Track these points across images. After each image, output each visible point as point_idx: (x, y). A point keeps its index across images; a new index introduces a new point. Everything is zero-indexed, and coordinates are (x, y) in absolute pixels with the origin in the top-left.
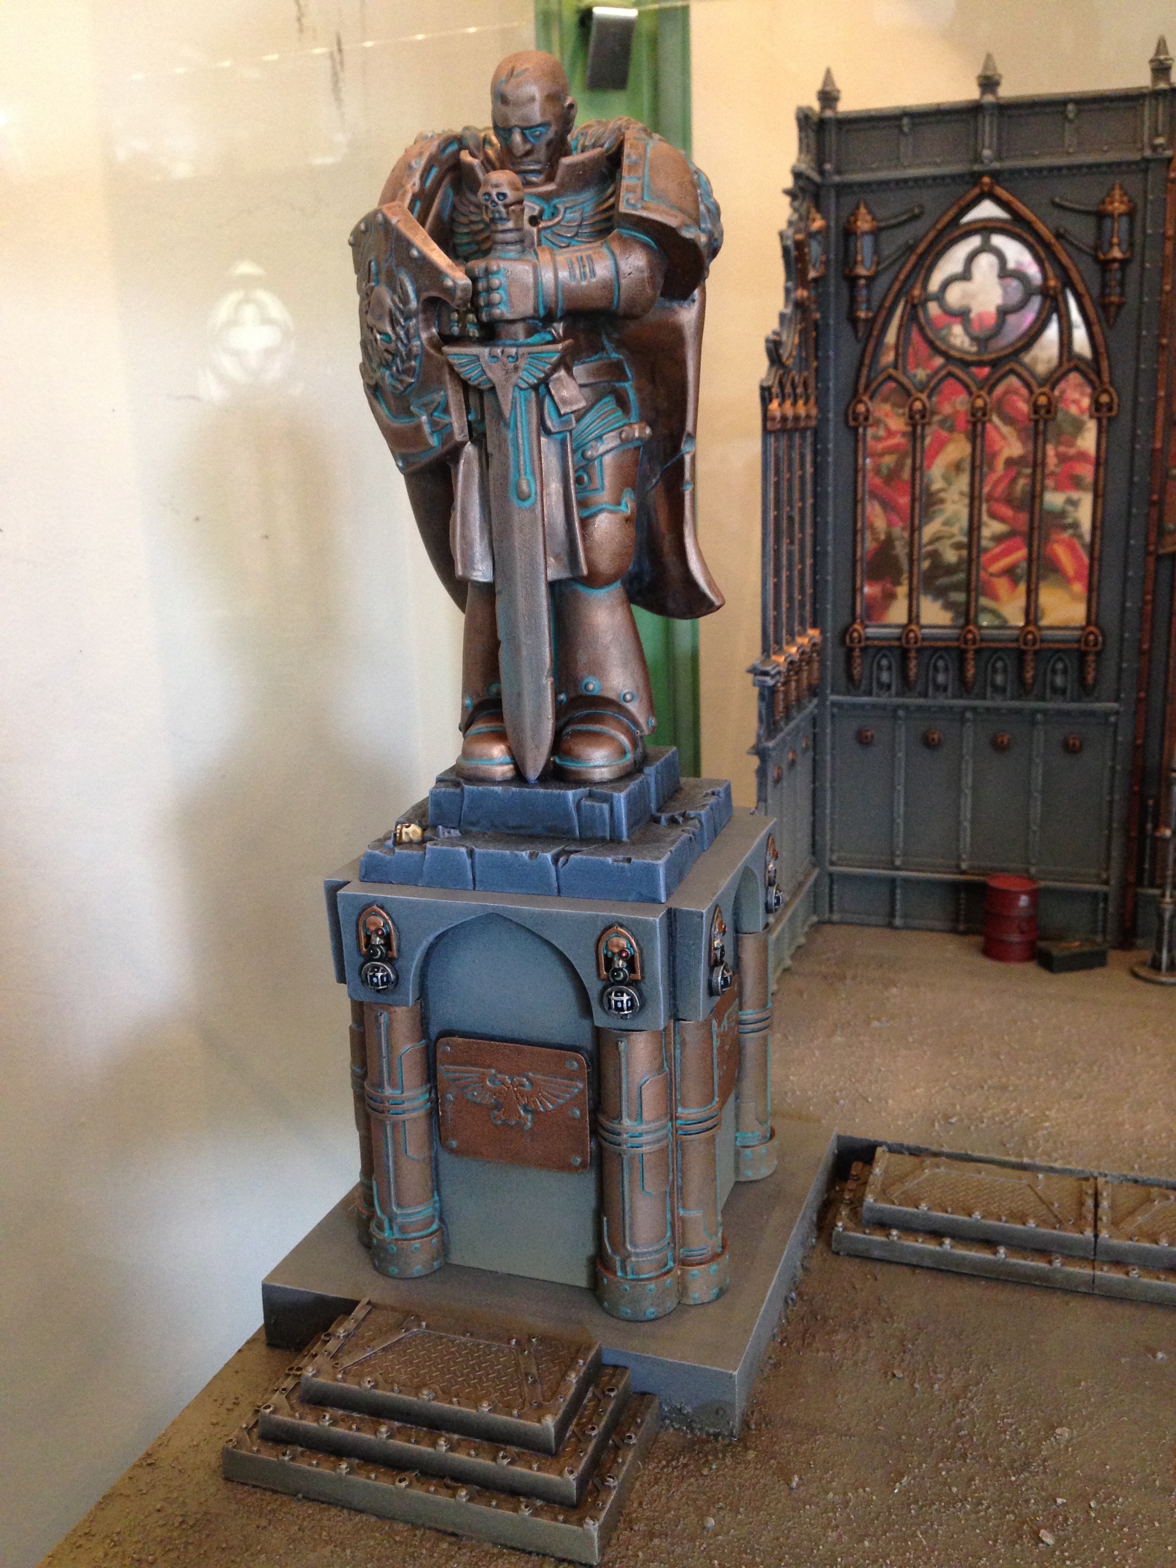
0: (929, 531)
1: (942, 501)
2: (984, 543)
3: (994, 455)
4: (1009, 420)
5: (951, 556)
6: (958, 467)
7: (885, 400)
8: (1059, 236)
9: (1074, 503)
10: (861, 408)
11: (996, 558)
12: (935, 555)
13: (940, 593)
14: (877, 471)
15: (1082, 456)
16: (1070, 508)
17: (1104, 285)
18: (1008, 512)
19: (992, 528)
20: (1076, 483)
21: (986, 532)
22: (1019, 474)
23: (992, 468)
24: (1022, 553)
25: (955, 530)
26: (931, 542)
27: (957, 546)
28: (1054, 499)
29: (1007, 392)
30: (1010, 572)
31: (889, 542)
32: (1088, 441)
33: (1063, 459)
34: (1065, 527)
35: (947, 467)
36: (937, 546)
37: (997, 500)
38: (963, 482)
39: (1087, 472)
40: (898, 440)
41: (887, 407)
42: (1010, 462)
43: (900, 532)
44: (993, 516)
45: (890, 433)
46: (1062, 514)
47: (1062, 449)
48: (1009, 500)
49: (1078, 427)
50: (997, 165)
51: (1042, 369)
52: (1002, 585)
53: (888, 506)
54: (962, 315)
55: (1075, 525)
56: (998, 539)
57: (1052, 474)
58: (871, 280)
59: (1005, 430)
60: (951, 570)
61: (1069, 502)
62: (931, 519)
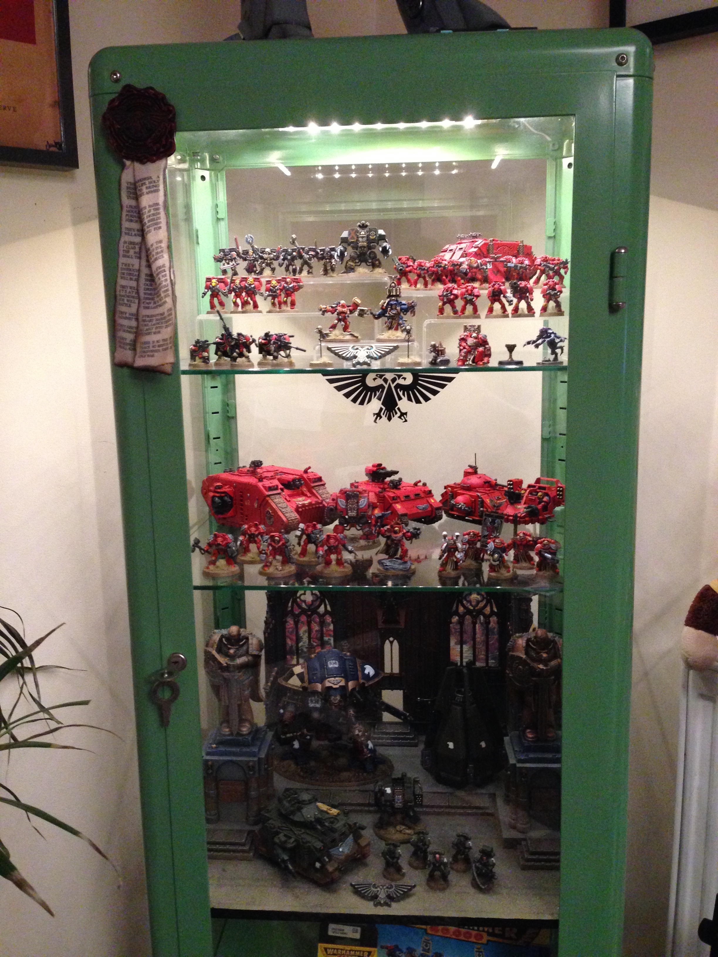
0: (301, 644)
1: (303, 638)
3: (313, 629)
4: (316, 623)
6: (305, 631)
7: (290, 617)
9: (330, 640)
10: (284, 619)
12: (302, 650)
14: (289, 632)
15: (330, 630)
17: (332, 599)
18: (317, 641)
19: (313, 644)
20: (330, 636)
22: (318, 633)
23: (312, 632)
25: (306, 644)
28: (326, 639)
29: (315, 617)
31: (292, 646)
32: (331, 627)
33: (327, 631)
35: (303, 631)
37: (314, 638)
38: (307, 635)
39: (332, 633)
40: (293, 626)
41: (290, 619)
42: (316, 631)
43: (294, 644)
44: (314, 641)
45: (291, 624)
46: (327, 642)
47: (326, 629)
48: (316, 638)
49: (329, 625)
51: (321, 613)
53: (291, 639)
54: (305, 601)
55: (330, 644)
57: (325, 633)
61: (329, 639)
62: (301, 642)
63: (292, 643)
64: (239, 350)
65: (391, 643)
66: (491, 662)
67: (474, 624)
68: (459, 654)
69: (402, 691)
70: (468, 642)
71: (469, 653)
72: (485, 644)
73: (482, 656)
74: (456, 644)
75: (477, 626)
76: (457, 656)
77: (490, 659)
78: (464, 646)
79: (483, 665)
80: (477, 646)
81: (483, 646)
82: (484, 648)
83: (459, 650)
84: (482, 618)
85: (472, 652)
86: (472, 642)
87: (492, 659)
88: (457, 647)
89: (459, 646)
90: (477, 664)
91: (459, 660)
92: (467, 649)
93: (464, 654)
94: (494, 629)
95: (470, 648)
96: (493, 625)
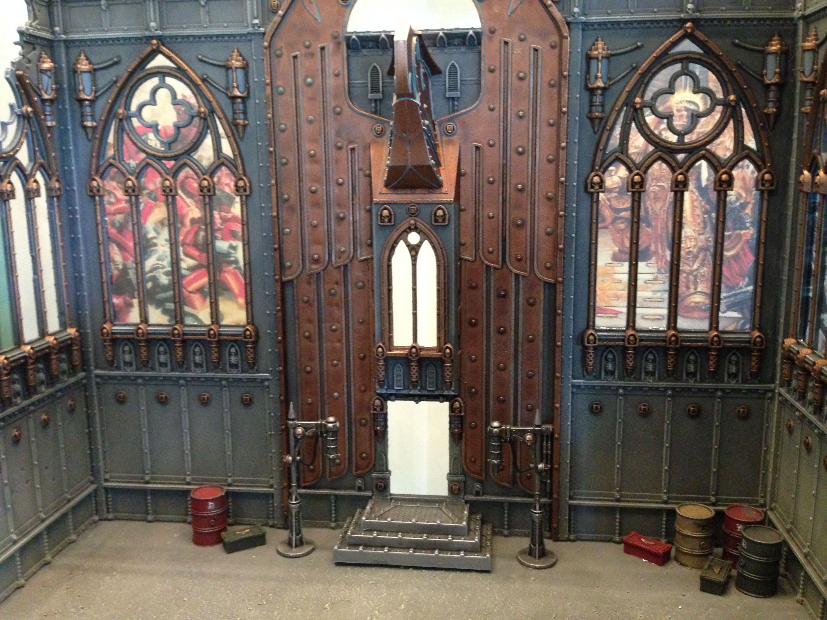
0: (149, 263)
1: (155, 245)
2: (184, 272)
3: (184, 217)
4: (189, 195)
5: (164, 280)
6: (162, 223)
7: (113, 179)
8: (204, 80)
9: (234, 248)
10: (95, 184)
11: (192, 282)
12: (154, 279)
13: (159, 304)
14: (113, 225)
15: (234, 218)
16: (232, 251)
17: (234, 113)
18: (196, 253)
19: (187, 262)
20: (233, 235)
21: (183, 265)
22: (200, 229)
23: (183, 224)
24: (205, 279)
25: (165, 263)
26: (151, 271)
28: (222, 245)
29: (187, 177)
30: (200, 290)
32: (236, 209)
33: (225, 220)
34: (231, 263)
35: (156, 223)
36: (155, 273)
37: (188, 245)
38: (165, 234)
39: (238, 228)
40: (123, 205)
41: (114, 184)
42: (193, 221)
44: (187, 255)
46: (228, 255)
47: (223, 214)
48: (195, 245)
49: (231, 202)
50: (160, 33)
51: (205, 163)
52: (197, 299)
54: (154, 127)
55: (235, 262)
56: (192, 269)
57: (220, 229)
58: (92, 102)
59: (188, 201)
60: (165, 289)
61: (230, 247)
62: (150, 256)
63: (125, 259)
65: (414, 250)
66: (729, 317)
67: (678, 189)
68: (625, 293)
69: (446, 404)
71: (657, 287)
76: (618, 297)
77: (723, 307)
78: (642, 266)
79: (704, 325)
83: (625, 278)
85: (666, 286)
87: (729, 308)
88: (618, 269)
89: (626, 264)
90: (682, 323)
91: (625, 310)
92: (650, 277)
93: (639, 294)
94: (743, 206)
95: (659, 272)
96: (739, 196)
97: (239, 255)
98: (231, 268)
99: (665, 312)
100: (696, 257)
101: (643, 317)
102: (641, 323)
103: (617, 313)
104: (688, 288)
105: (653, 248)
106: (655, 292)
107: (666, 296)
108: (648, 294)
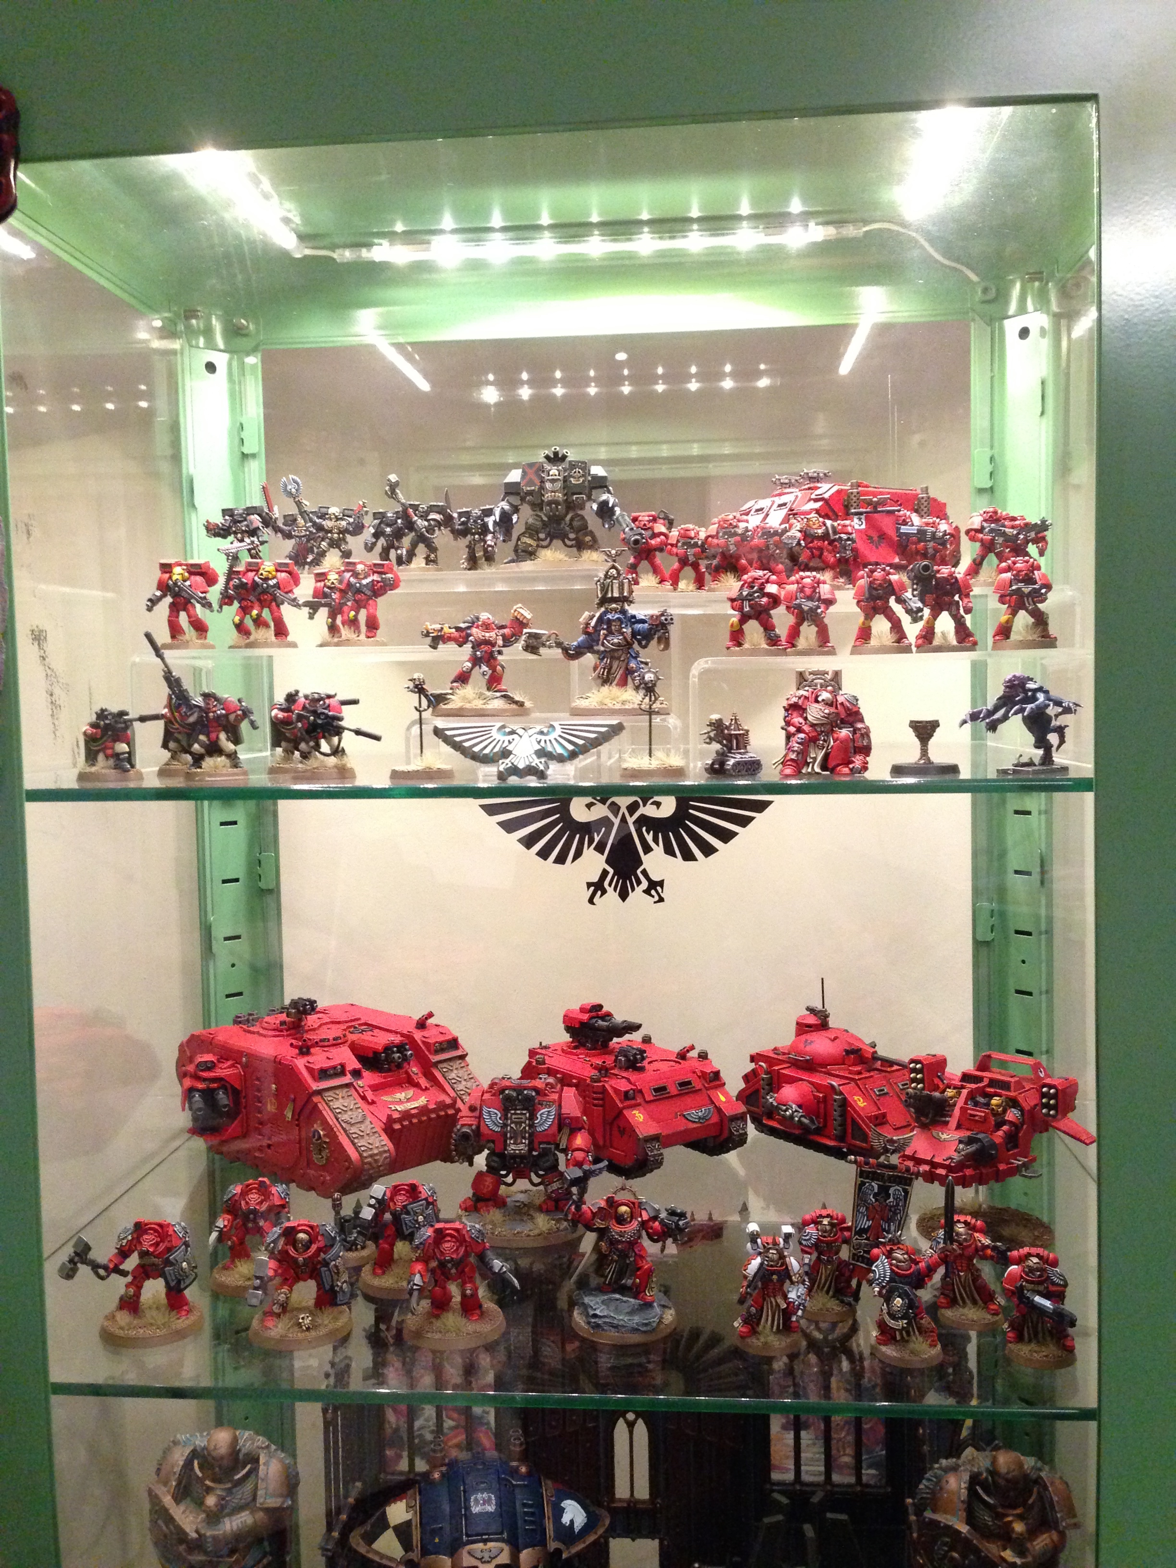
0: (417, 1424)
1: (423, 1411)
2: (445, 1431)
5: (429, 1437)
9: (487, 1413)
11: (452, 1438)
12: (421, 1436)
13: (424, 1455)
16: (486, 1416)
18: (455, 1415)
19: (448, 1423)
21: (446, 1425)
24: (464, 1436)
25: (431, 1423)
26: (419, 1430)
27: (432, 1432)
28: (476, 1411)
30: (458, 1446)
31: (396, 1430)
34: (482, 1424)
36: (422, 1432)
37: (451, 1411)
43: (404, 1426)
44: (449, 1417)
46: (482, 1417)
48: (456, 1409)
53: (395, 1410)
55: (488, 1423)
61: (484, 1412)
62: (418, 1419)
63: (398, 1419)
64: (208, 736)
65: (631, 1425)
66: (869, 1474)
67: (826, 1375)
68: (792, 1454)
69: (657, 1541)
70: (814, 1424)
71: (815, 1450)
72: (853, 1429)
73: (846, 1459)
74: (785, 1427)
75: (833, 1380)
76: (787, 1457)
77: (864, 1465)
78: (803, 1434)
79: (852, 1480)
80: (834, 1435)
81: (848, 1434)
82: (851, 1438)
83: (791, 1442)
84: (845, 1365)
85: (823, 1450)
86: (822, 1426)
87: (870, 1467)
88: (787, 1436)
89: (792, 1433)
90: (836, 1478)
91: (792, 1467)
92: (810, 1442)
93: (803, 1455)
94: (874, 1387)
95: (816, 1438)
96: (870, 1380)
97: (491, 1418)
98: (484, 1428)
99: (822, 1469)
100: (842, 1429)
101: (807, 1472)
102: (805, 1478)
103: (787, 1470)
104: (839, 1451)
105: (811, 1420)
106: (815, 1453)
107: (823, 1456)
108: (809, 1455)
